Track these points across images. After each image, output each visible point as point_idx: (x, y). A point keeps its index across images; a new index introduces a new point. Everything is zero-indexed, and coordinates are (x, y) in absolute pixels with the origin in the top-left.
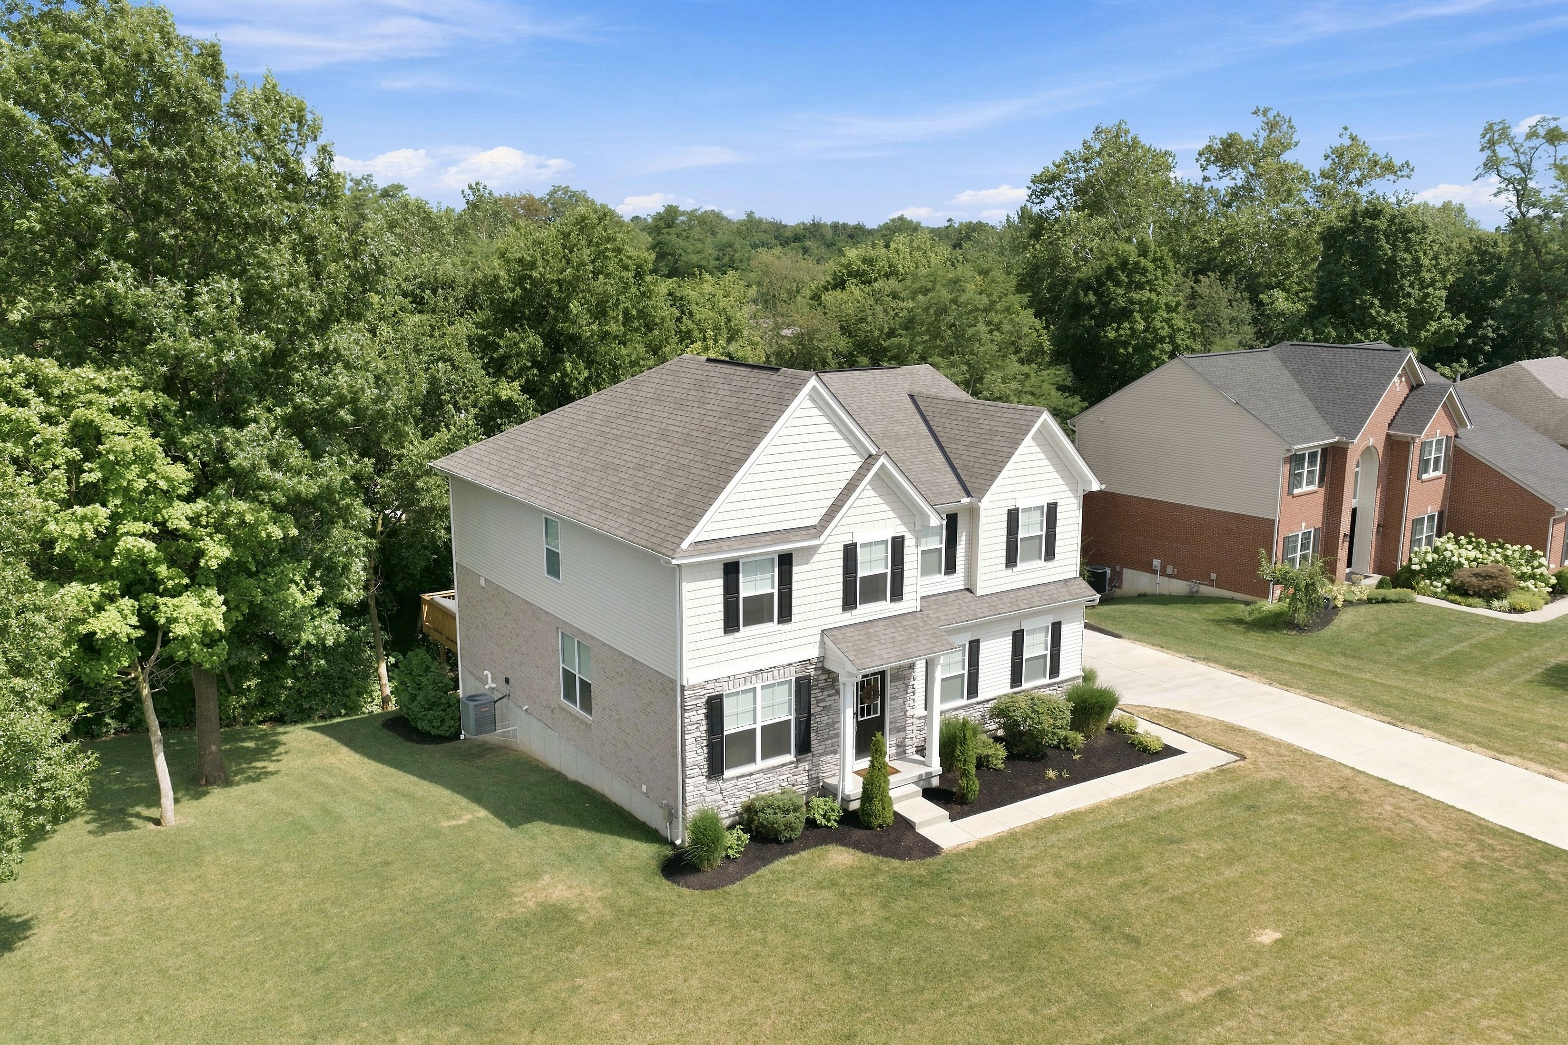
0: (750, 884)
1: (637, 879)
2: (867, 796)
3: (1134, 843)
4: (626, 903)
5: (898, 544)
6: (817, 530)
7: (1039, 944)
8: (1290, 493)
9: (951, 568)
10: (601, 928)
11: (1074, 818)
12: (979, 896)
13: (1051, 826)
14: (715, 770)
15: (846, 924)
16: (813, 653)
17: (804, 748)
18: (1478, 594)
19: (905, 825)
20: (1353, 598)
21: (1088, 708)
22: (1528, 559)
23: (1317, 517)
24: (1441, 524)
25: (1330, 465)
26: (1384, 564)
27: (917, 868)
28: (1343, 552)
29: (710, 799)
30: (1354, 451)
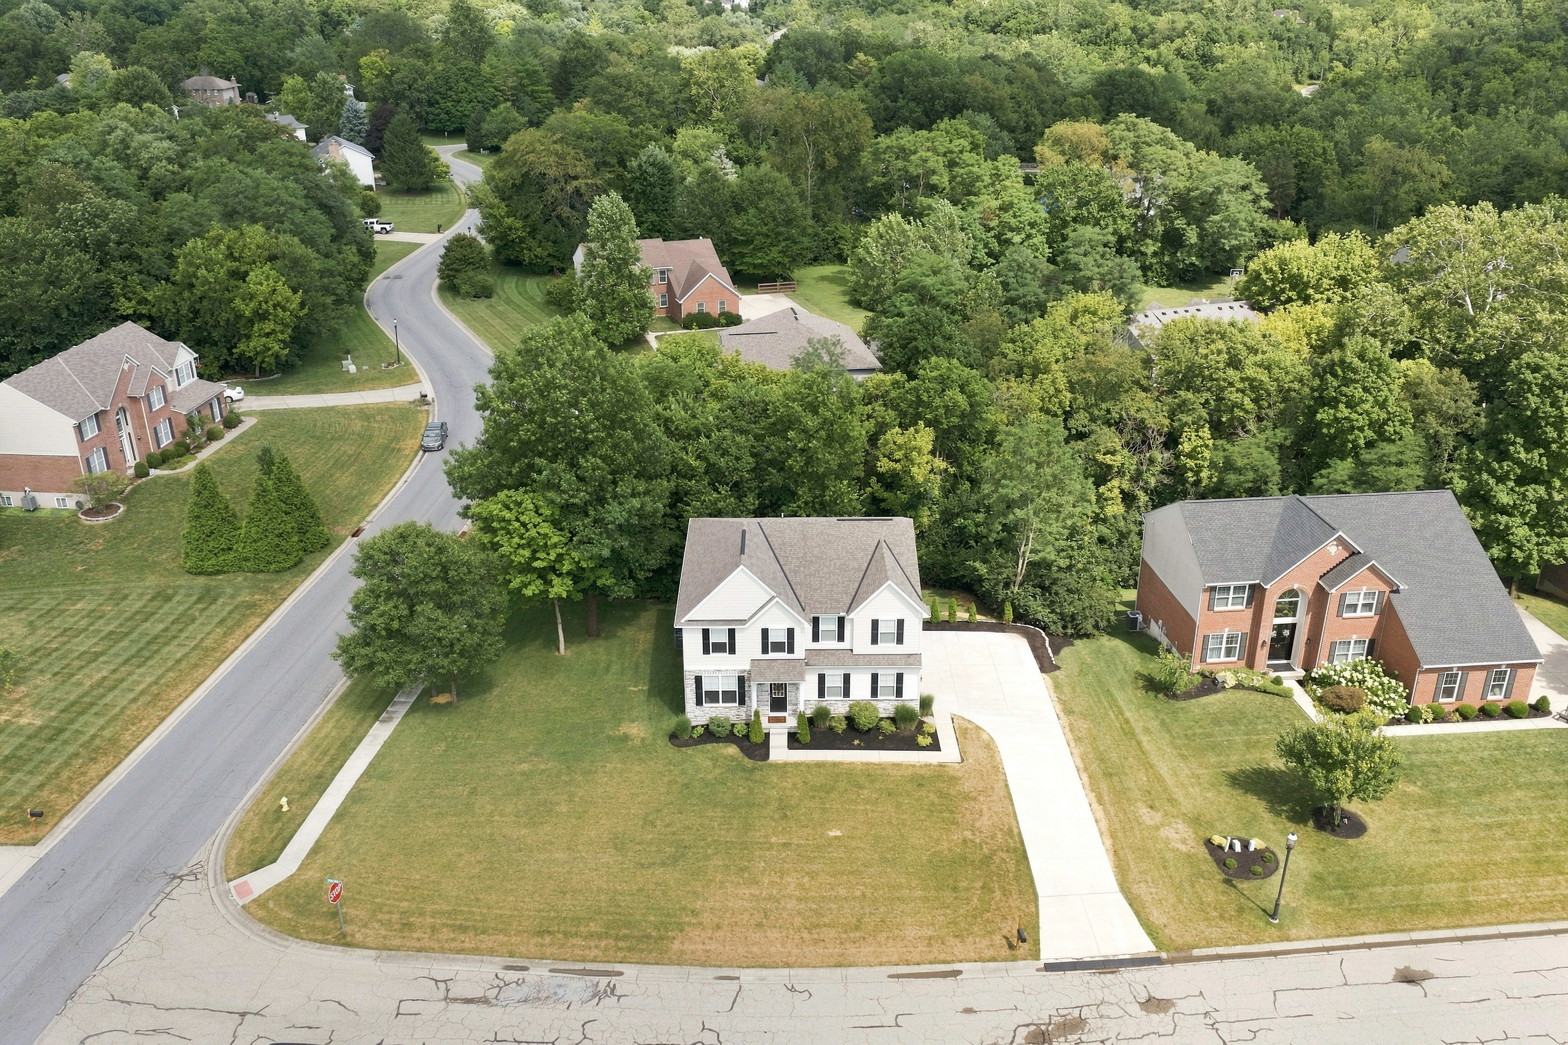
1: (660, 734)
3: (844, 782)
4: (648, 742)
5: (790, 631)
6: (746, 622)
7: (752, 805)
8: (1210, 609)
9: (841, 638)
10: (632, 748)
12: (756, 782)
14: (699, 703)
15: (701, 775)
16: (747, 668)
17: (742, 702)
19: (768, 745)
20: (1246, 683)
21: (904, 717)
22: (1387, 691)
23: (1244, 626)
24: (1372, 647)
25: (1257, 595)
26: (1309, 665)
27: (750, 764)
28: (1263, 651)
29: (698, 713)
30: (1272, 590)
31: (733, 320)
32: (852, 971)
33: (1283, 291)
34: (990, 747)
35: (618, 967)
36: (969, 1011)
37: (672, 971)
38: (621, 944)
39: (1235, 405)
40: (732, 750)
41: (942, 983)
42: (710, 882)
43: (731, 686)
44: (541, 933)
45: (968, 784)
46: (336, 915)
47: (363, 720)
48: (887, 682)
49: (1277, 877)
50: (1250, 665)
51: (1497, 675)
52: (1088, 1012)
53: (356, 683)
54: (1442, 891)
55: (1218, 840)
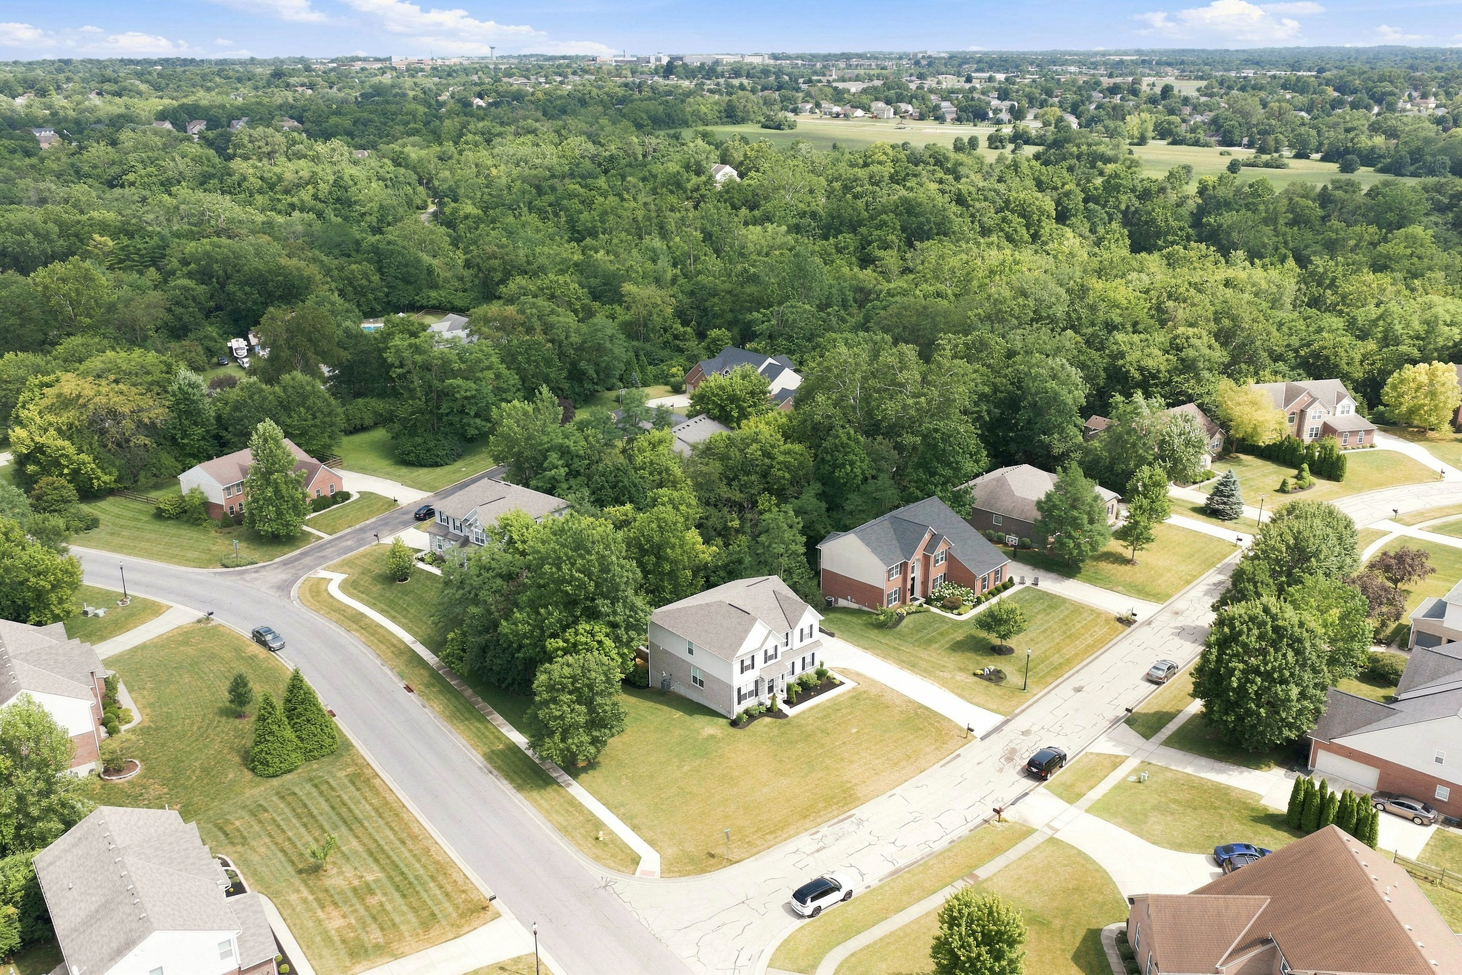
0: (750, 727)
1: (725, 728)
2: (772, 705)
3: (830, 711)
4: (726, 733)
5: (776, 647)
6: (759, 649)
7: (810, 735)
8: (889, 580)
9: (788, 645)
10: (723, 738)
11: (817, 706)
12: (797, 727)
13: (811, 709)
14: (740, 703)
15: (771, 735)
16: (759, 675)
17: (757, 695)
18: (949, 608)
19: (780, 710)
20: (911, 611)
21: (821, 674)
22: (968, 593)
23: (900, 584)
24: (945, 577)
25: (904, 566)
26: (925, 595)
27: (784, 721)
28: (909, 593)
29: (738, 709)
30: (910, 563)
31: (346, 496)
32: (927, 771)
34: (858, 674)
35: (851, 813)
36: (979, 764)
37: (870, 804)
38: (840, 805)
40: (767, 720)
41: (958, 760)
42: (837, 769)
43: (752, 687)
44: (805, 817)
45: (873, 692)
46: (713, 856)
47: (555, 791)
48: (808, 660)
49: (1009, 677)
50: (904, 602)
51: (997, 572)
52: (1012, 745)
53: (512, 780)
54: (1056, 659)
55: (979, 672)
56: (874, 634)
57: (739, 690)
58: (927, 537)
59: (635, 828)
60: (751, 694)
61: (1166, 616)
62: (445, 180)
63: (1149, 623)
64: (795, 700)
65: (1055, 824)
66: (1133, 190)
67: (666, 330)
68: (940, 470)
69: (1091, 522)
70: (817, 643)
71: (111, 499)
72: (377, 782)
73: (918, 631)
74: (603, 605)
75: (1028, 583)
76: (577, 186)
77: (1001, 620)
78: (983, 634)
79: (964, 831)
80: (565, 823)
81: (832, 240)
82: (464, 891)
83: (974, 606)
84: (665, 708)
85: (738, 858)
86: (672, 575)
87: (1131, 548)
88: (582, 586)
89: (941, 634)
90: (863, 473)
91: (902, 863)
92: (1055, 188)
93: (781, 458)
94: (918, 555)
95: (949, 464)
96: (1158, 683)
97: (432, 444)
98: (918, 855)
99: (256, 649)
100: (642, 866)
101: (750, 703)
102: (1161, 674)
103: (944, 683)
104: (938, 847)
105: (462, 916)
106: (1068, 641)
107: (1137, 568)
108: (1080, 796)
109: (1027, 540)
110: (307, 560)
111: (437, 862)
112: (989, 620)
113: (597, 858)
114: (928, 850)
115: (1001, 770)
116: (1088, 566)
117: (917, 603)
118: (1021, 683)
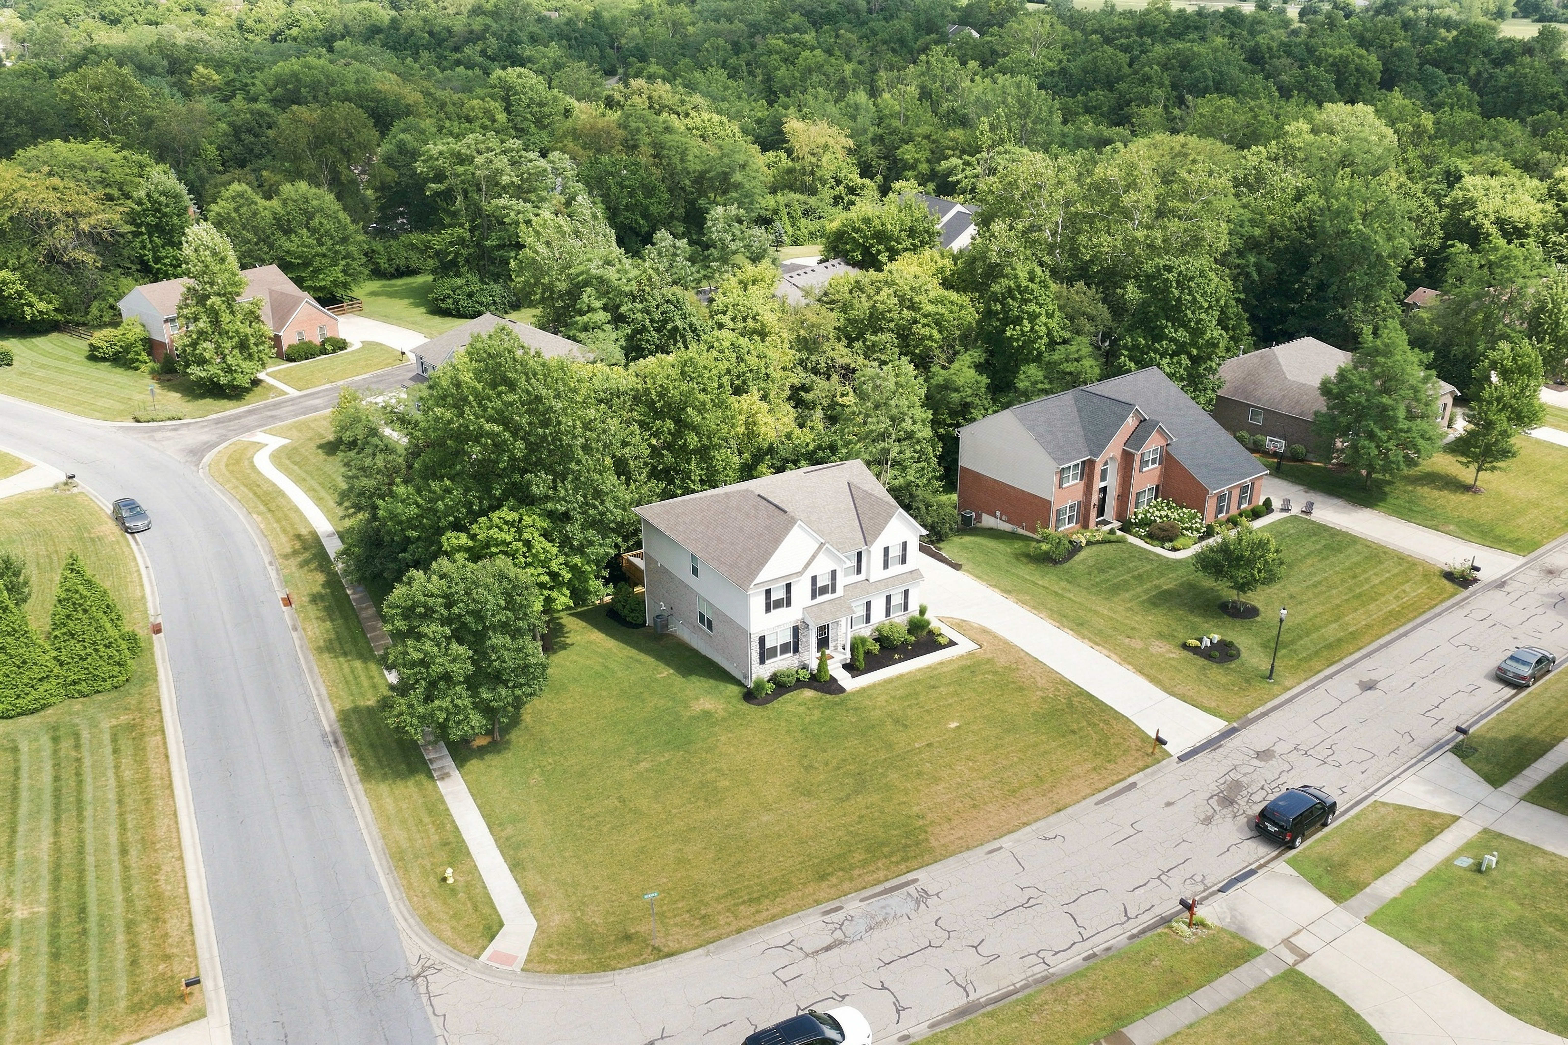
0: (775, 704)
1: (734, 701)
2: (819, 670)
3: (920, 688)
4: (732, 710)
5: (834, 573)
6: (800, 573)
7: (873, 727)
8: (1060, 487)
9: (859, 571)
10: (724, 719)
11: (900, 677)
12: (856, 709)
13: (889, 681)
14: (762, 661)
15: (808, 719)
16: (800, 617)
17: (796, 650)
18: (1157, 539)
19: (833, 680)
20: (1094, 539)
21: (917, 626)
22: (1192, 518)
23: (1079, 496)
24: (1158, 491)
25: (1087, 468)
26: (1121, 516)
27: (836, 698)
28: (1093, 512)
29: (760, 672)
30: (1099, 461)
31: (340, 345)
32: (1069, 810)
33: (872, 246)
34: (985, 631)
35: (910, 876)
36: (1169, 804)
37: (951, 862)
38: (894, 859)
39: (924, 338)
40: (809, 694)
41: (1132, 795)
42: (906, 792)
43: (788, 638)
44: (823, 877)
45: (1002, 661)
46: (628, 938)
47: (419, 785)
48: (897, 600)
49: (1244, 654)
50: (1085, 526)
51: (1244, 489)
52: (1234, 775)
53: (361, 759)
54: (1332, 631)
55: (1193, 642)
56: (1027, 571)
57: (762, 640)
58: (1131, 422)
59: (516, 866)
60: (785, 648)
61: (1531, 576)
62: (633, 38)
63: (1501, 584)
64: (862, 664)
65: (1302, 941)
66: (1486, 54)
67: (838, 182)
68: (1170, 331)
69: (1411, 416)
70: (915, 575)
71: (55, 335)
72: (153, 741)
73: (1102, 571)
74: (540, 482)
75: (1296, 510)
76: (780, 42)
77: (1240, 558)
78: (1208, 582)
79: (1117, 937)
80: (405, 844)
81: (1080, 97)
82: (167, 958)
83: (1201, 539)
84: (650, 660)
85: (673, 946)
86: (704, 453)
87: (1473, 467)
88: (499, 446)
89: (1139, 578)
90: (1049, 334)
91: (983, 991)
92: (1383, 47)
93: (929, 308)
94: (1114, 449)
95: (1185, 325)
96: (1517, 684)
97: (476, 287)
98: (1017, 978)
99: (110, 528)
100: (499, 944)
101: (782, 663)
102: (1526, 671)
103: (1128, 657)
104: (1062, 964)
105: (135, 1008)
106: (1356, 603)
107: (1480, 499)
108: (1357, 887)
109: (1300, 448)
110: (250, 420)
111: (158, 896)
112: (1220, 557)
113: (428, 918)
114: (1039, 970)
115: (1208, 820)
116: (1399, 492)
117: (1108, 528)
118: (1265, 666)
